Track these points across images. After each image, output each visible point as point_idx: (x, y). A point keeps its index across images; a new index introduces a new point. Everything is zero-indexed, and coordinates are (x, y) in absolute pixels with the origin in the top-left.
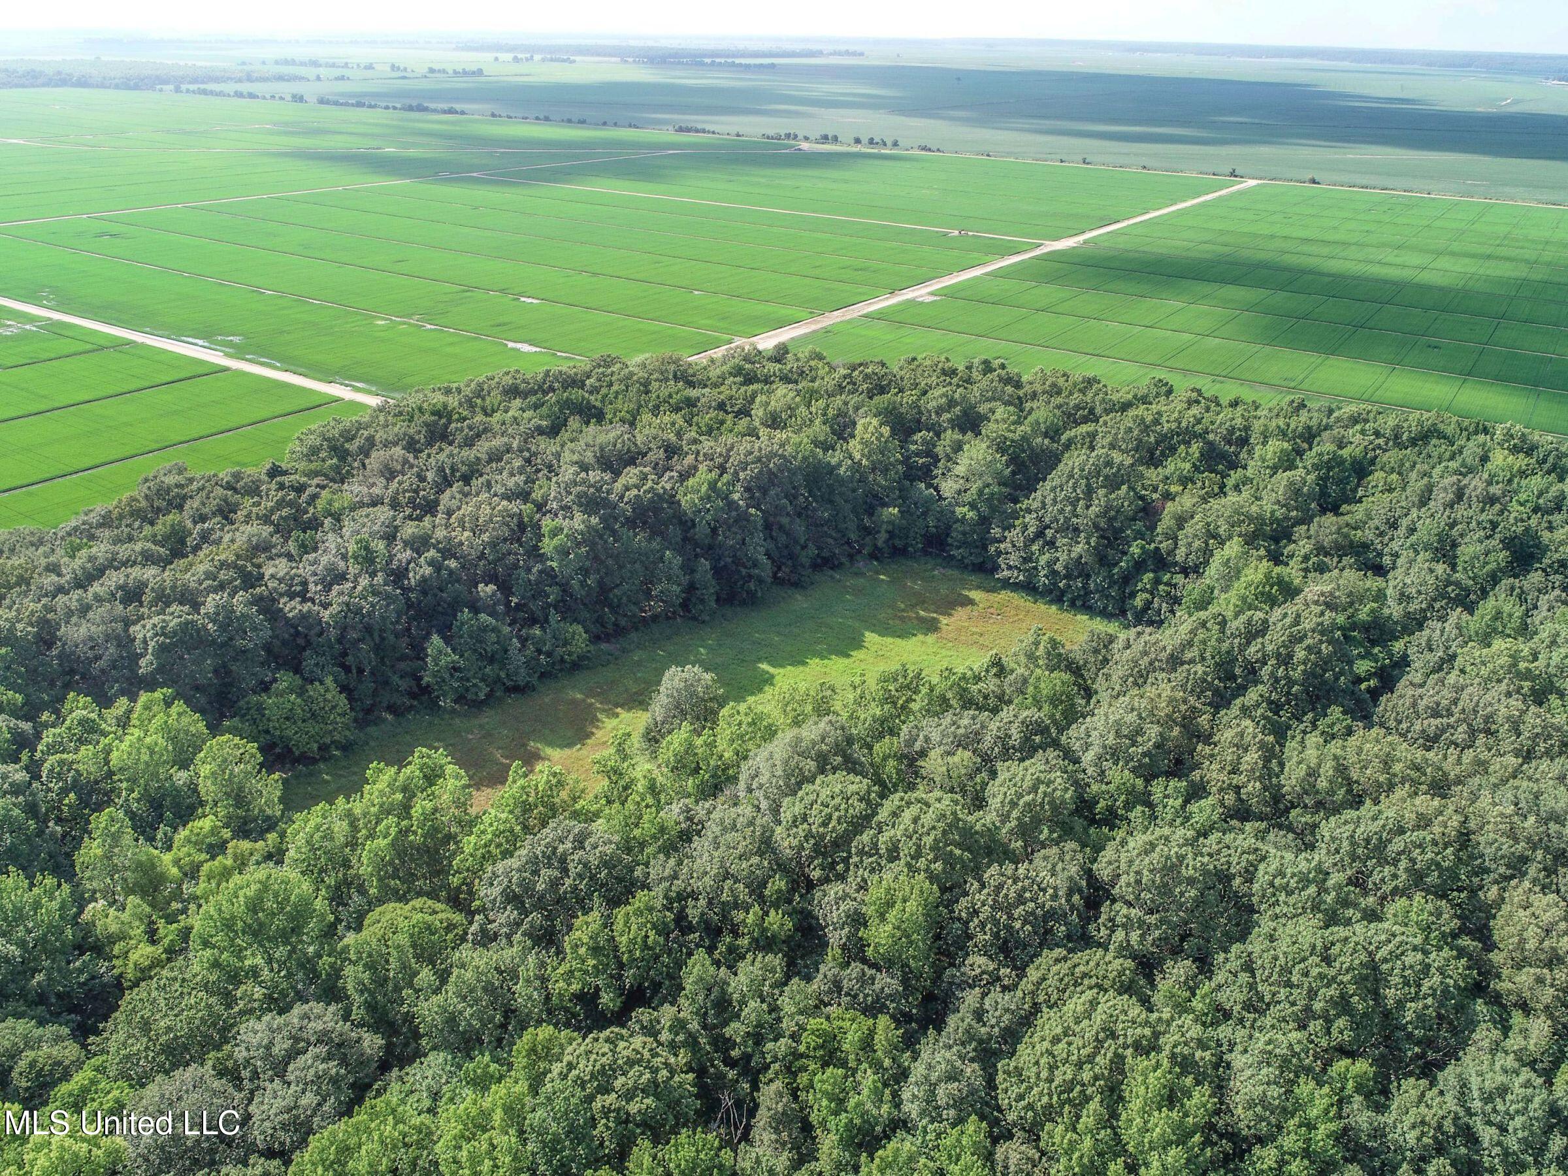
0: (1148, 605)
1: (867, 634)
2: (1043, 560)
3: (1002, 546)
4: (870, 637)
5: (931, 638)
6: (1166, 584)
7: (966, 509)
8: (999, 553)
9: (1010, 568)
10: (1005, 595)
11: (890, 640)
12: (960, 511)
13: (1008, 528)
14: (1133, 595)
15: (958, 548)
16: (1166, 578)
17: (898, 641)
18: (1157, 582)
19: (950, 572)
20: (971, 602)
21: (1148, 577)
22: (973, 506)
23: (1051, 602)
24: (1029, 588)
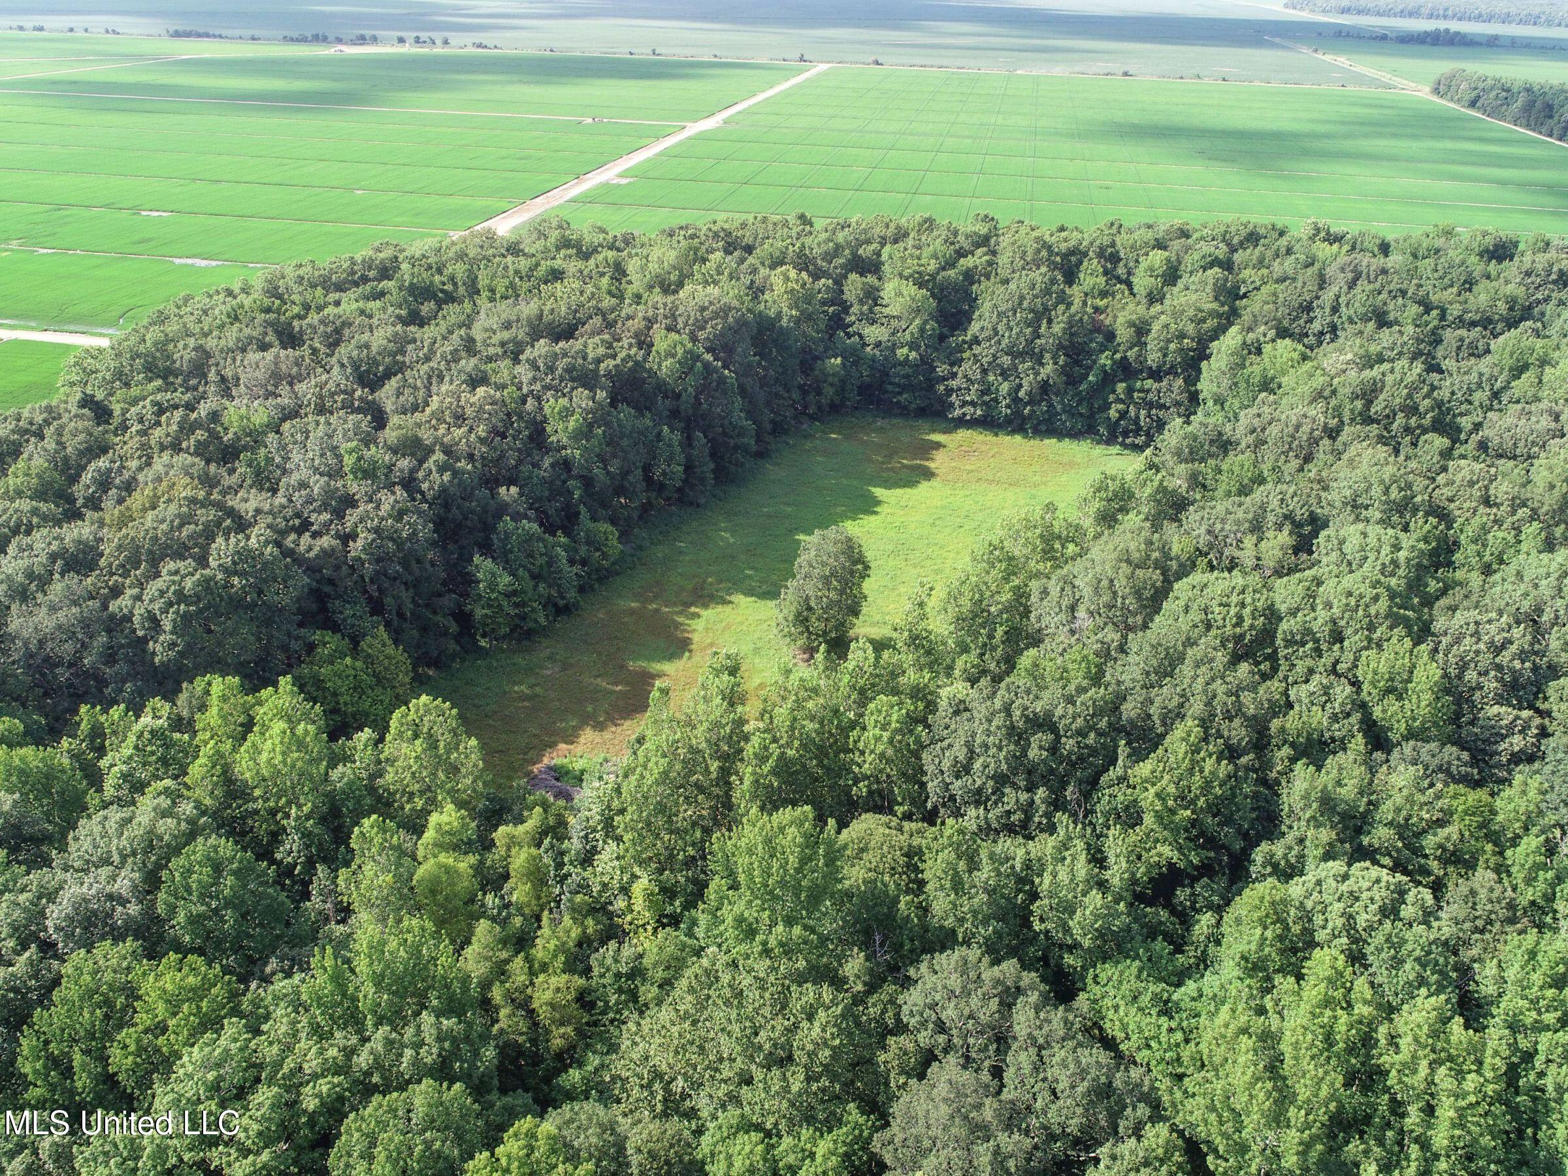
0: (1123, 415)
1: (873, 489)
2: (1005, 387)
3: (954, 384)
4: (879, 492)
5: (934, 483)
6: (1139, 391)
7: (905, 350)
8: (949, 391)
9: (964, 404)
10: (963, 434)
11: (898, 492)
12: (902, 352)
13: (959, 362)
14: (1107, 406)
15: (900, 394)
16: (1138, 384)
17: (908, 490)
18: (1130, 391)
19: (894, 421)
20: (938, 446)
21: (1121, 387)
22: (913, 346)
23: (1013, 432)
24: (989, 423)
